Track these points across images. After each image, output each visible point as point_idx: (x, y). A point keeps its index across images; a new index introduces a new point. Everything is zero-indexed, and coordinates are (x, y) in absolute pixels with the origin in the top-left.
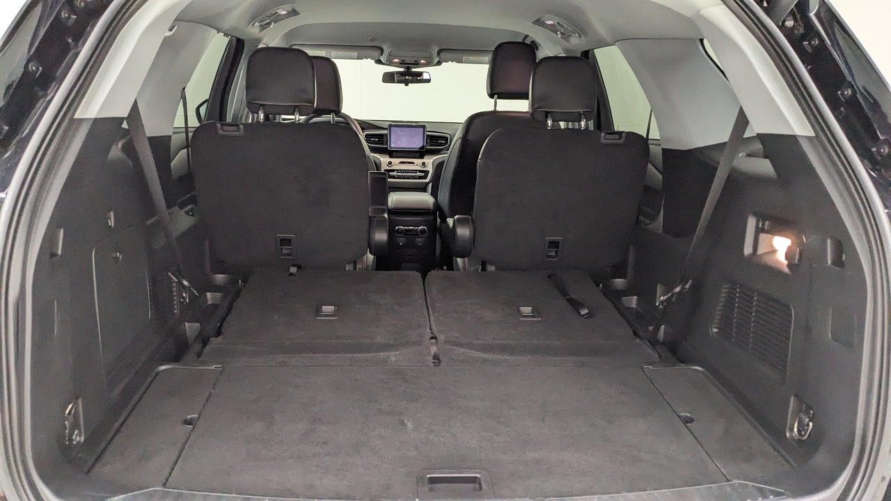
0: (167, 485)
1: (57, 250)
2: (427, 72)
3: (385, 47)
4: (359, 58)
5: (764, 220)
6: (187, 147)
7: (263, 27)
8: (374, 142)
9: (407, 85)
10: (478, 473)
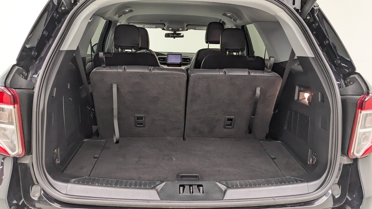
0: (90, 176)
1: (54, 95)
2: (182, 33)
3: (166, 24)
4: (156, 28)
5: (301, 87)
6: (92, 61)
7: (119, 17)
8: (162, 61)
9: (174, 38)
10: (197, 174)
